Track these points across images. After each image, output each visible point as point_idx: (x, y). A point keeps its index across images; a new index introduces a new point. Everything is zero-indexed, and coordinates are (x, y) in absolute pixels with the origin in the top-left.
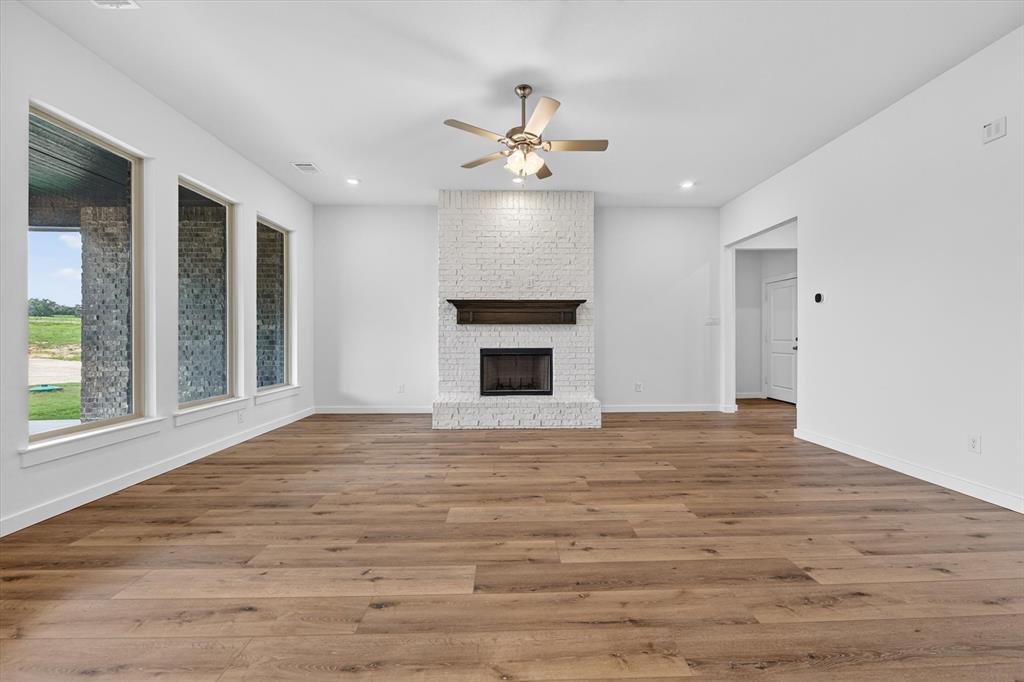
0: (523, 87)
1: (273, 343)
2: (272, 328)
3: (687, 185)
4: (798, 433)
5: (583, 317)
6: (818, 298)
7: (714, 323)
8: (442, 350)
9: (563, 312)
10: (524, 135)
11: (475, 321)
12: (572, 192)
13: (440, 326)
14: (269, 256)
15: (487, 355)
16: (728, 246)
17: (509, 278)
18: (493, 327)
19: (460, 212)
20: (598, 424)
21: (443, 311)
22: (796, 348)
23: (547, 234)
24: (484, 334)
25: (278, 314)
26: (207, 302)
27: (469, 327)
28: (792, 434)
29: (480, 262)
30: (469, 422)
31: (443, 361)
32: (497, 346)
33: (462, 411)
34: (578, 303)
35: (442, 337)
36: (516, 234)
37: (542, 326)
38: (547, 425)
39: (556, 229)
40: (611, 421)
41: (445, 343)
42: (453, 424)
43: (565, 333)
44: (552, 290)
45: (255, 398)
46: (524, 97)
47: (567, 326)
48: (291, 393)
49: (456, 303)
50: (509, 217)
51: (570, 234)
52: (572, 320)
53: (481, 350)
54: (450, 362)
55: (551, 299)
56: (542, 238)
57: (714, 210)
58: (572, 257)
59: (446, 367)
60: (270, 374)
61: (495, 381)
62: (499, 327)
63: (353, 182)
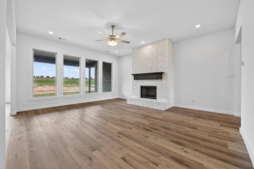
5: (165, 77)
10: (114, 37)
31: (133, 89)
37: (154, 80)
43: (159, 82)
46: (113, 28)
47: (160, 80)
49: (133, 75)
51: (161, 53)
58: (161, 60)
59: (133, 90)
61: (146, 94)
62: (144, 80)
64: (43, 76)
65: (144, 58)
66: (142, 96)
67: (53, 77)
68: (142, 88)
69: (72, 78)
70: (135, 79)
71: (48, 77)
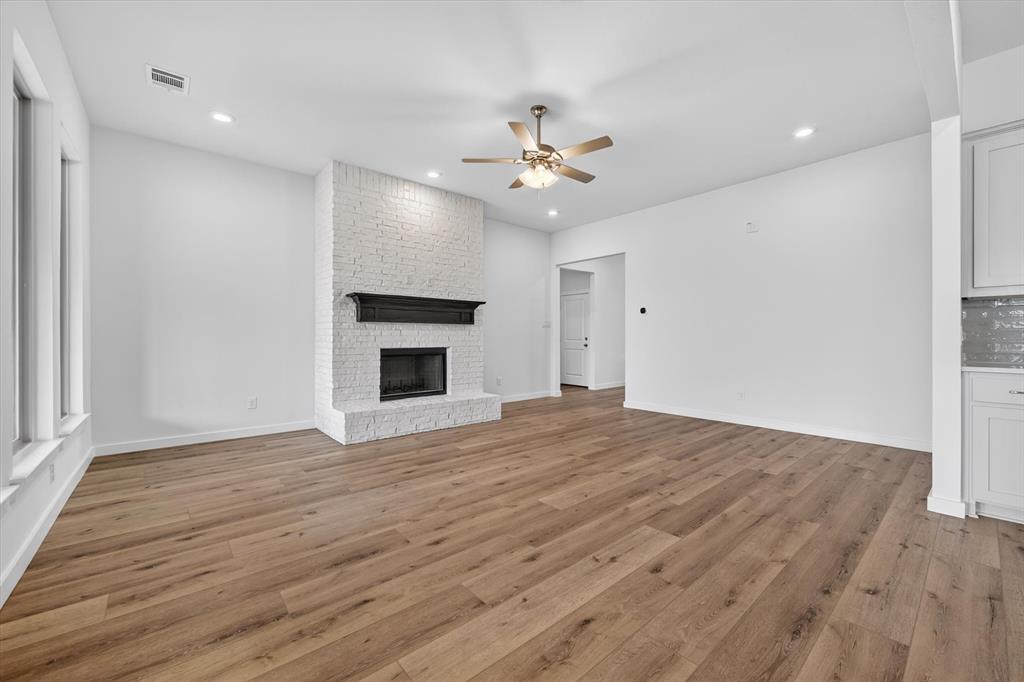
0: (540, 108)
3: (553, 213)
4: (627, 404)
6: (643, 311)
7: (547, 326)
9: (461, 312)
12: (466, 197)
15: (387, 355)
16: (558, 265)
17: (411, 273)
20: (498, 416)
21: (338, 305)
22: (586, 345)
23: (445, 234)
27: (368, 324)
28: (622, 405)
29: (381, 253)
32: (398, 347)
34: (476, 304)
40: (511, 411)
41: (341, 342)
44: (450, 289)
52: (471, 321)
53: (382, 350)
56: (442, 237)
57: (548, 234)
63: (222, 118)
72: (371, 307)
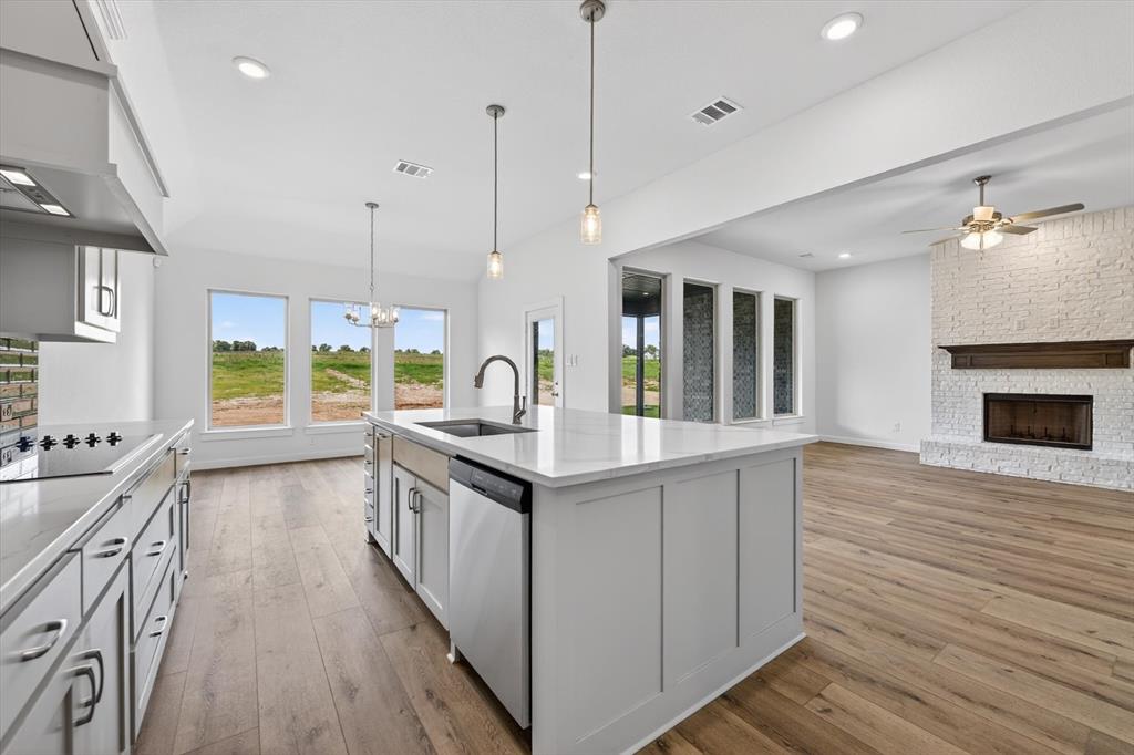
1: (784, 383)
2: (784, 371)
8: (936, 393)
11: (973, 366)
13: (933, 371)
14: (782, 317)
18: (999, 371)
19: (956, 259)
24: (986, 378)
25: (788, 361)
26: (741, 354)
30: (961, 463)
33: (953, 451)
35: (936, 382)
36: (1033, 271)
38: (1069, 480)
39: (1098, 256)
42: (944, 462)
45: (773, 421)
48: (796, 421)
50: (1023, 254)
54: (945, 404)
55: (1088, 339)
60: (783, 405)
64: (330, 347)
65: (1008, 279)
66: (988, 436)
67: (364, 349)
68: (991, 404)
69: (434, 352)
70: (955, 366)
71: (346, 349)
72: (965, 357)
